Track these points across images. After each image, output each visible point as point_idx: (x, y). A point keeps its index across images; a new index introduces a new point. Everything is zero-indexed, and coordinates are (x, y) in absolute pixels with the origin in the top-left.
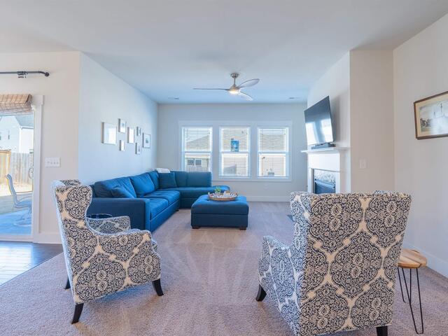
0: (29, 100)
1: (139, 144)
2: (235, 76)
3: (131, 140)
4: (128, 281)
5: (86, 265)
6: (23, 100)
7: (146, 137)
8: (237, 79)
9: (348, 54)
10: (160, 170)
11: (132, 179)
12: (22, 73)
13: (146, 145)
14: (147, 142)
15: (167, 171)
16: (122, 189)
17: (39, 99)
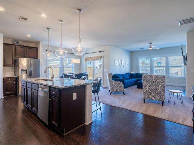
0: (101, 57)
1: (125, 65)
2: (151, 43)
3: (122, 64)
4: (118, 90)
5: (112, 86)
6: (100, 57)
7: (127, 63)
8: (151, 44)
9: (186, 33)
10: (131, 73)
11: (122, 74)
12: (100, 52)
13: (127, 65)
14: (127, 64)
15: (134, 73)
16: (119, 76)
17: (103, 57)
